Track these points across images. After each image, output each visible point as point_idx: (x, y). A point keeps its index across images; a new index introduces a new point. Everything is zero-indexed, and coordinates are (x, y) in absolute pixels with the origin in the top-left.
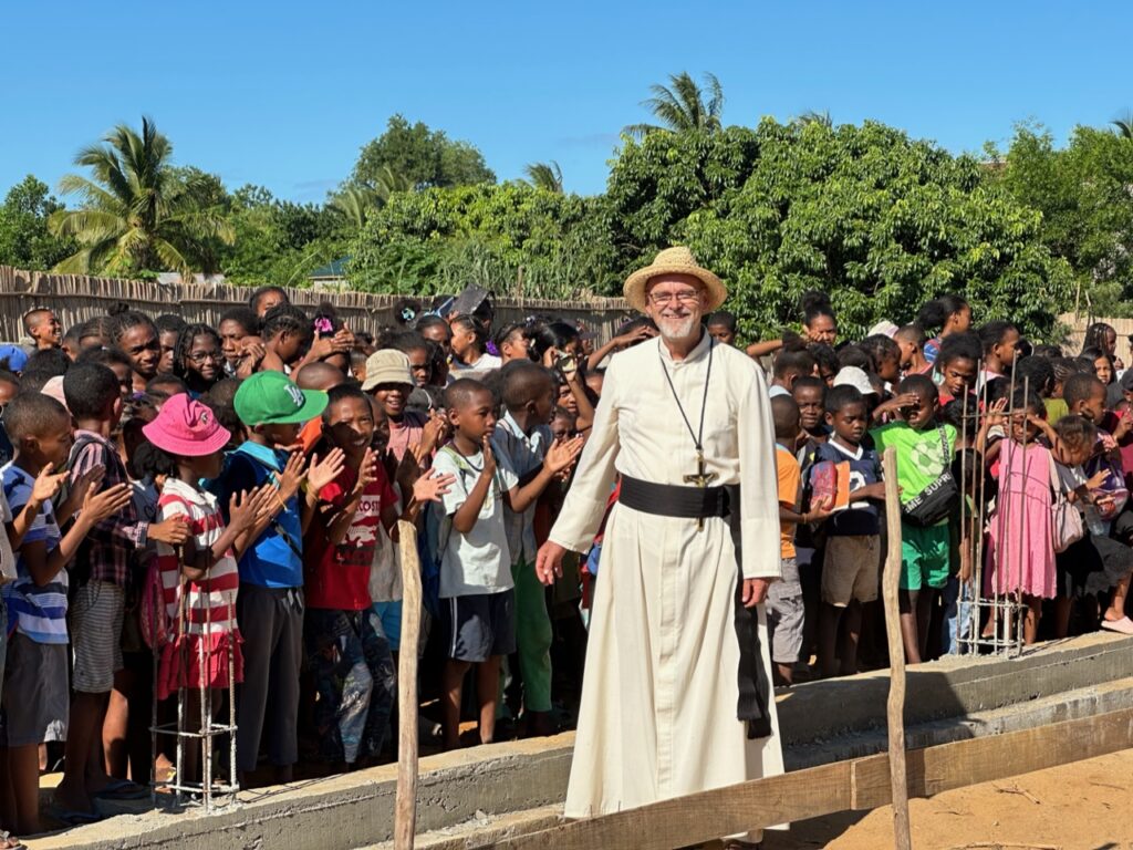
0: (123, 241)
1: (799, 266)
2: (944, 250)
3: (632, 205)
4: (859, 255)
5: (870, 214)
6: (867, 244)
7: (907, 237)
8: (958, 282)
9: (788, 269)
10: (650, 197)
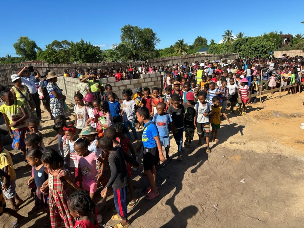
0: (180, 50)
1: (252, 50)
2: (265, 47)
3: (236, 45)
4: (258, 48)
5: (259, 45)
6: (259, 47)
7: (262, 46)
8: (266, 50)
9: (251, 50)
10: (238, 44)
